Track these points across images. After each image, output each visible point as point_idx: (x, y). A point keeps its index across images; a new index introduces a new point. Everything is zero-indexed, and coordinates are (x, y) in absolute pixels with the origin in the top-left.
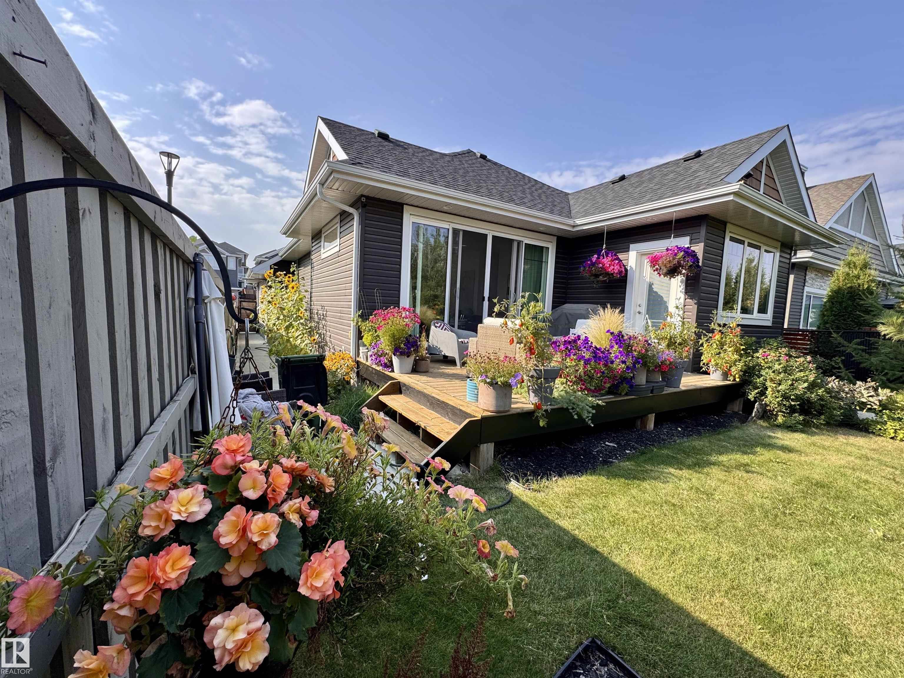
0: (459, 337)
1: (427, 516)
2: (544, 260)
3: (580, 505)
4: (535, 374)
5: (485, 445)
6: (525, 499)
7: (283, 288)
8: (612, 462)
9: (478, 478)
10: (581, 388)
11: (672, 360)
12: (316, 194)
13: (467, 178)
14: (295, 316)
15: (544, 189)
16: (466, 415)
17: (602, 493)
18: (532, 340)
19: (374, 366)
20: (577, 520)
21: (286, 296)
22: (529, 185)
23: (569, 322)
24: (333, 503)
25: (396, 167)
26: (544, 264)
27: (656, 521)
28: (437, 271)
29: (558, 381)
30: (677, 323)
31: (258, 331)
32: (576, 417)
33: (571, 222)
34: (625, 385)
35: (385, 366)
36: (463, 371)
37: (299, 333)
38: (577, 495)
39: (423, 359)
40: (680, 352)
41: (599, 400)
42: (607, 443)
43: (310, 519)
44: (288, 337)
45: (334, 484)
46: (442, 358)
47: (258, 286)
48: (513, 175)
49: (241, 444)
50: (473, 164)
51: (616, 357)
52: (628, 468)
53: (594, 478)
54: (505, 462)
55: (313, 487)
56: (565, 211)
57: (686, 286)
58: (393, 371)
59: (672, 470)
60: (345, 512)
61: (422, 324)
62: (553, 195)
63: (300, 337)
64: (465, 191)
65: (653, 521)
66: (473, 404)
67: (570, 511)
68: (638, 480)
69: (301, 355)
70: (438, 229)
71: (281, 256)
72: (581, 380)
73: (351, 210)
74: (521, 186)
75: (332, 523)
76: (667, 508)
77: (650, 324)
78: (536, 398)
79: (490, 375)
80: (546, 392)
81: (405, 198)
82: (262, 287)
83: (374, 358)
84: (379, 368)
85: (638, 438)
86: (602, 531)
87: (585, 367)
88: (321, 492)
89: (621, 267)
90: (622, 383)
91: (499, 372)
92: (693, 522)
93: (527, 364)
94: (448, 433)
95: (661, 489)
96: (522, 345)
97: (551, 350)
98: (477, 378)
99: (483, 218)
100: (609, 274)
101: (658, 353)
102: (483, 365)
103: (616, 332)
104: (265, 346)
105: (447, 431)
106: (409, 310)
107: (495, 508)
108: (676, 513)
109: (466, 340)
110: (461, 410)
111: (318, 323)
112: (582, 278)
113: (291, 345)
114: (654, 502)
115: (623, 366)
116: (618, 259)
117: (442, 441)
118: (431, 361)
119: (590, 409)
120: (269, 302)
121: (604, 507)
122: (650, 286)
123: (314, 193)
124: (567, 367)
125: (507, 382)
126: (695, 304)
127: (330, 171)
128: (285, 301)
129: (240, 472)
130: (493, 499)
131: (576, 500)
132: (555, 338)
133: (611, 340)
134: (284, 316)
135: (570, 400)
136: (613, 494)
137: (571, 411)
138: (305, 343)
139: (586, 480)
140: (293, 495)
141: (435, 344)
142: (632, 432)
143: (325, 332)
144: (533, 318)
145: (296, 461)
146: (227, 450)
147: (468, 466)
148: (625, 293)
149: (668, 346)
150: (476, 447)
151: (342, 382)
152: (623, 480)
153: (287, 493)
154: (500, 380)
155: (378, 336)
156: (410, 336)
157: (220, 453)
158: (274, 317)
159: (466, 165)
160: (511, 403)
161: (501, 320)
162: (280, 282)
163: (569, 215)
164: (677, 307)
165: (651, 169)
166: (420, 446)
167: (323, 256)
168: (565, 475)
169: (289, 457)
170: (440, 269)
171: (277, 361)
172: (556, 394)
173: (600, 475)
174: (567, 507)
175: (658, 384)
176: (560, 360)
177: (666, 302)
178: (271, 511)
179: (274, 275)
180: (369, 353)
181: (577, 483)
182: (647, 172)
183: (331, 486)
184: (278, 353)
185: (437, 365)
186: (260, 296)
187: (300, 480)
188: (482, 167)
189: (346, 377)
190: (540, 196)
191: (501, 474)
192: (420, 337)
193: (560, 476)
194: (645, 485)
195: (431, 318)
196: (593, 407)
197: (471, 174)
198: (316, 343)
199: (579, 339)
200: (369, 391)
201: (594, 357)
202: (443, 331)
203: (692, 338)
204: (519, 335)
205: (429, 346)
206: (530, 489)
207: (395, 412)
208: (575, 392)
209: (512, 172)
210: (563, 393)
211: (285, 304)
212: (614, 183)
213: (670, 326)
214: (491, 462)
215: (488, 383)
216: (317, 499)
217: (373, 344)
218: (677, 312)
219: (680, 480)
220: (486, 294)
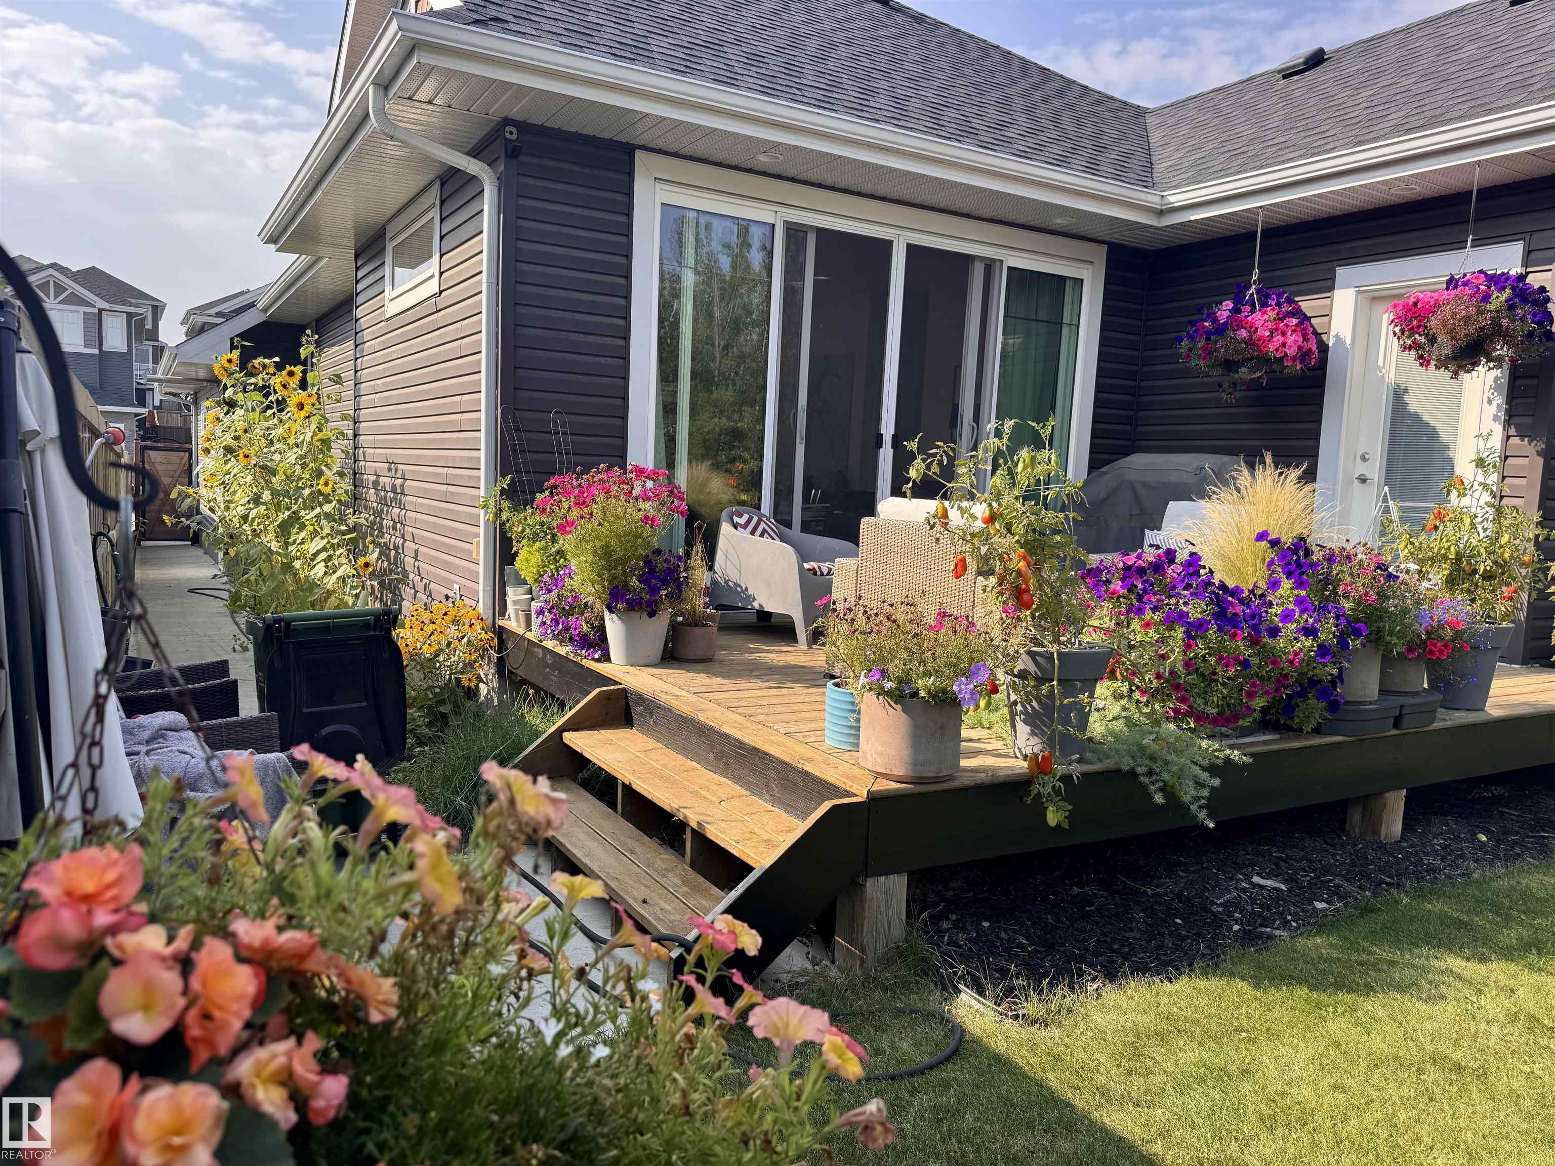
0: (803, 556)
1: (685, 1094)
2: (1066, 320)
3: (1170, 1066)
4: (1032, 668)
5: (881, 880)
6: (999, 1045)
7: (269, 407)
8: (1270, 937)
9: (858, 982)
10: (1177, 711)
11: (1463, 626)
12: (368, 114)
13: (831, 65)
14: (307, 492)
15: (1072, 95)
16: (826, 789)
17: (1238, 1030)
18: (1022, 564)
19: (549, 644)
20: (1159, 1112)
21: (280, 431)
22: (1024, 84)
23: (1142, 511)
24: (394, 1055)
25: (609, 32)
26: (1065, 331)
27: (1402, 1116)
28: (742, 358)
29: (1103, 689)
30: (1480, 513)
31: (196, 540)
32: (1159, 798)
33: (1150, 198)
34: (1312, 701)
35: (584, 642)
36: (817, 659)
37: (318, 544)
38: (1162, 1037)
39: (696, 621)
40: (1487, 602)
41: (1232, 747)
42: (1256, 879)
43: (318, 1103)
44: (286, 555)
45: (395, 998)
46: (754, 619)
47: (196, 402)
48: (974, 55)
49: (110, 876)
50: (850, 19)
51: (1287, 616)
52: (1320, 957)
53: (1213, 984)
54: (940, 933)
55: (334, 1007)
56: (1135, 164)
57: (1511, 397)
58: (606, 657)
59: (1456, 963)
60: (434, 1083)
61: (692, 517)
62: (1096, 114)
63: (323, 555)
64: (825, 104)
65: (1394, 1115)
66: (846, 756)
67: (1138, 1081)
68: (1350, 990)
69: (326, 611)
70: (744, 227)
71: (265, 310)
72: (1177, 687)
73: (473, 166)
74: (1000, 86)
75: (392, 1116)
76: (1440, 1076)
77: (1395, 514)
78: (1035, 740)
79: (895, 668)
80: (1066, 721)
81: (640, 128)
82: (207, 403)
83: (548, 617)
84: (563, 650)
85: (1353, 863)
86: (1234, 1146)
87: (1188, 646)
88: (359, 1021)
89: (1306, 339)
90: (1303, 694)
91: (922, 662)
92: (1516, 1121)
93: (1007, 635)
94: (769, 844)
95: (1420, 1021)
96: (993, 580)
97: (1084, 592)
98: (857, 677)
99: (882, 191)
100: (1268, 360)
101: (1418, 603)
102: (871, 638)
103: (1287, 540)
104: (217, 584)
105: (766, 836)
106: (653, 475)
107: (911, 1074)
108: (1464, 1090)
109: (825, 567)
110: (807, 774)
111: (378, 514)
112: (1186, 373)
113: (297, 581)
114: (1396, 1058)
115: (1308, 642)
116: (1297, 312)
117: (752, 869)
118: (720, 629)
119: (1205, 776)
120: (229, 450)
121: (1245, 1072)
122: (1398, 395)
123: (360, 113)
124: (1131, 647)
125: (944, 691)
126: (1539, 453)
127: (407, 44)
128: (278, 446)
129: (105, 963)
130: (905, 1045)
131: (1158, 1053)
132: (1094, 559)
133: (1271, 563)
134: (274, 492)
135: (1142, 748)
136: (1273, 1035)
137: (1145, 780)
138: (340, 573)
139: (1189, 990)
140: (270, 1029)
141: (734, 577)
142: (1334, 846)
143: (400, 541)
144: (1026, 498)
145: (280, 929)
146: (69, 894)
147: (828, 944)
148: (1319, 421)
149: (1451, 582)
150: (854, 887)
151: (452, 692)
152: (1302, 992)
153: (248, 1025)
154: (924, 685)
155: (561, 553)
156: (658, 552)
157: (45, 905)
158: (241, 496)
159: (828, 24)
160: (957, 754)
161: (931, 505)
162: (261, 389)
163: (1147, 180)
164: (1480, 463)
165: (1407, 29)
166: (685, 882)
167: (392, 309)
168: (1124, 975)
169: (262, 915)
170: (747, 350)
171: (251, 628)
172: (1097, 727)
173: (1232, 975)
174: (1130, 1073)
175: (1418, 700)
176: (1109, 623)
177: (1446, 448)
178: (196, 1078)
179: (243, 366)
180: (535, 605)
181: (1163, 1000)
182: (1393, 41)
183: (385, 1003)
184: (256, 606)
185: (737, 640)
186: (202, 433)
187: (293, 986)
188: (875, 28)
189: (464, 678)
190: (1056, 120)
191: (926, 969)
192: (688, 555)
193: (1111, 976)
194: (1372, 1005)
195: (725, 498)
196: (1212, 769)
197: (843, 51)
198: (372, 576)
199: (1172, 561)
200: (534, 717)
201: (1217, 616)
202: (756, 537)
203: (1526, 558)
204: (984, 549)
205: (714, 582)
206: (1016, 1017)
207: (611, 780)
208: (1157, 723)
209: (971, 46)
210: (1119, 725)
211: (277, 457)
212: (1288, 74)
213: (1458, 520)
214: (898, 931)
215: (889, 694)
216: (346, 1043)
217: (546, 578)
218: (1480, 478)
219: (1480, 992)
220: (888, 427)
